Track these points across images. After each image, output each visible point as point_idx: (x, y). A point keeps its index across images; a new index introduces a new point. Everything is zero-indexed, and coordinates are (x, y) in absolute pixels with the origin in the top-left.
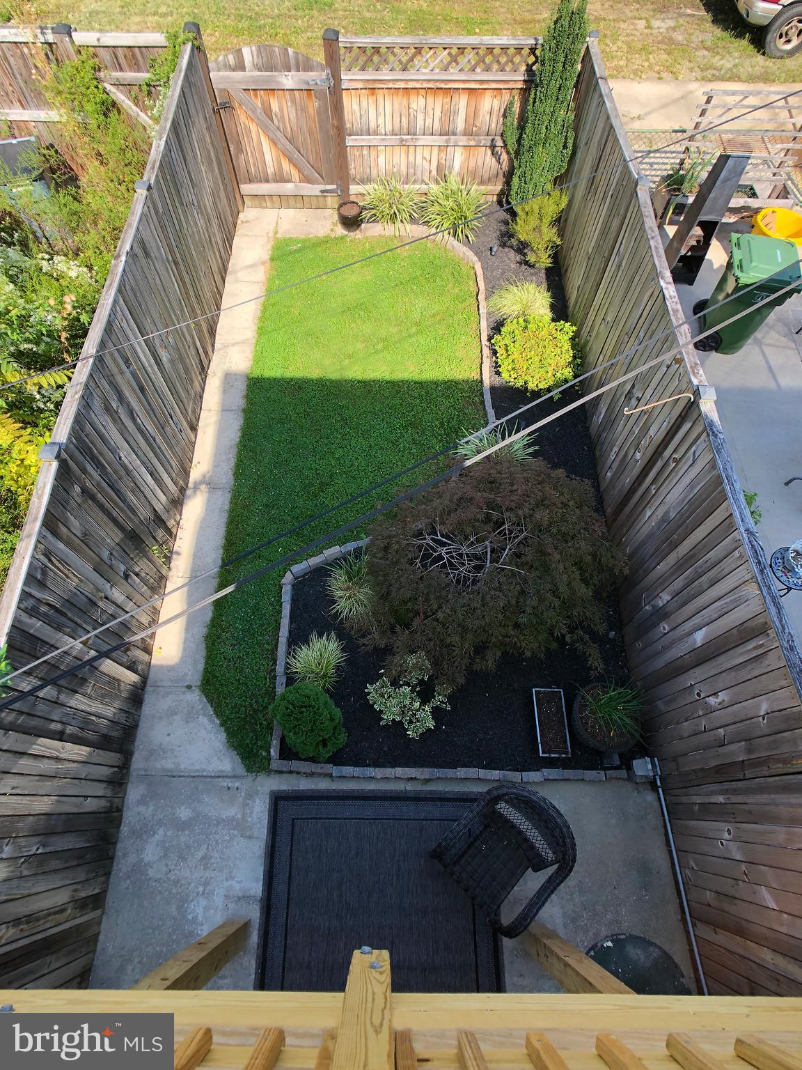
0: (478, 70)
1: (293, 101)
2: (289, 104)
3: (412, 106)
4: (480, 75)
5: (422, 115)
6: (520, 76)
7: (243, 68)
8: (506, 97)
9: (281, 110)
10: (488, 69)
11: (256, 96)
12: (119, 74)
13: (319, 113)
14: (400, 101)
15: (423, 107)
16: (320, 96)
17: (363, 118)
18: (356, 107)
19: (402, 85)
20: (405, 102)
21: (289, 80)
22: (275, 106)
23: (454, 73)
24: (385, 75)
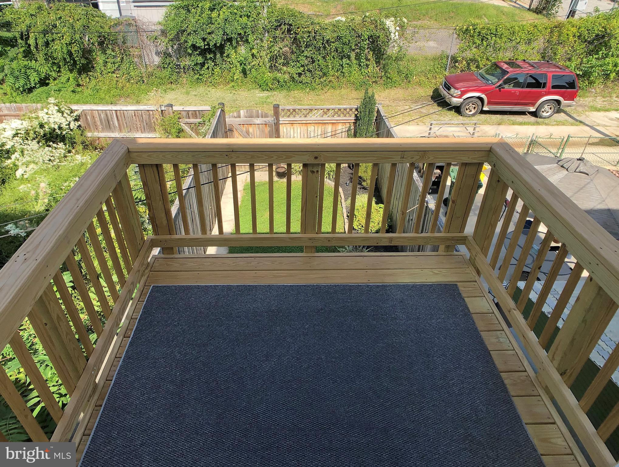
0: (335, 116)
1: (259, 128)
2: (257, 129)
3: (309, 129)
4: (336, 117)
5: (313, 133)
6: (353, 118)
7: (239, 117)
8: (348, 125)
9: (254, 131)
10: (339, 116)
11: (243, 127)
12: (188, 120)
13: (269, 132)
14: (304, 128)
15: (313, 130)
16: (270, 126)
17: (288, 134)
18: (285, 130)
19: (304, 122)
20: (306, 128)
21: (258, 121)
22: (251, 130)
23: (325, 117)
24: (297, 118)
